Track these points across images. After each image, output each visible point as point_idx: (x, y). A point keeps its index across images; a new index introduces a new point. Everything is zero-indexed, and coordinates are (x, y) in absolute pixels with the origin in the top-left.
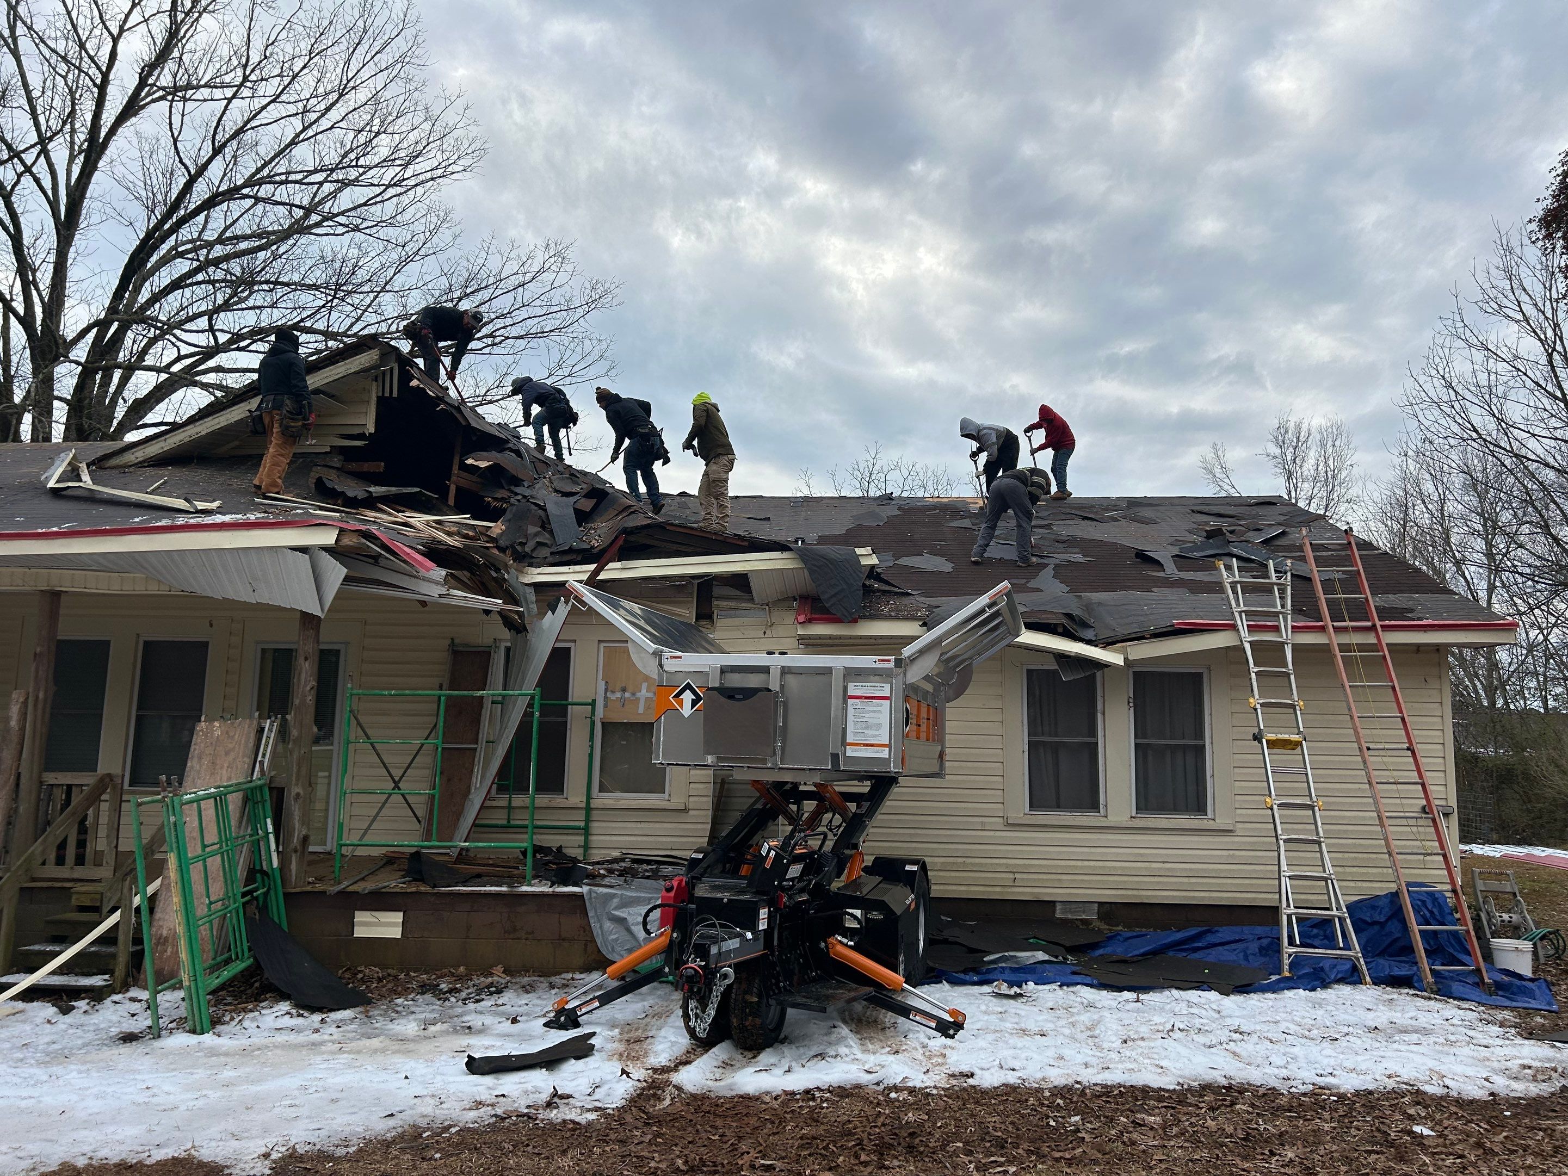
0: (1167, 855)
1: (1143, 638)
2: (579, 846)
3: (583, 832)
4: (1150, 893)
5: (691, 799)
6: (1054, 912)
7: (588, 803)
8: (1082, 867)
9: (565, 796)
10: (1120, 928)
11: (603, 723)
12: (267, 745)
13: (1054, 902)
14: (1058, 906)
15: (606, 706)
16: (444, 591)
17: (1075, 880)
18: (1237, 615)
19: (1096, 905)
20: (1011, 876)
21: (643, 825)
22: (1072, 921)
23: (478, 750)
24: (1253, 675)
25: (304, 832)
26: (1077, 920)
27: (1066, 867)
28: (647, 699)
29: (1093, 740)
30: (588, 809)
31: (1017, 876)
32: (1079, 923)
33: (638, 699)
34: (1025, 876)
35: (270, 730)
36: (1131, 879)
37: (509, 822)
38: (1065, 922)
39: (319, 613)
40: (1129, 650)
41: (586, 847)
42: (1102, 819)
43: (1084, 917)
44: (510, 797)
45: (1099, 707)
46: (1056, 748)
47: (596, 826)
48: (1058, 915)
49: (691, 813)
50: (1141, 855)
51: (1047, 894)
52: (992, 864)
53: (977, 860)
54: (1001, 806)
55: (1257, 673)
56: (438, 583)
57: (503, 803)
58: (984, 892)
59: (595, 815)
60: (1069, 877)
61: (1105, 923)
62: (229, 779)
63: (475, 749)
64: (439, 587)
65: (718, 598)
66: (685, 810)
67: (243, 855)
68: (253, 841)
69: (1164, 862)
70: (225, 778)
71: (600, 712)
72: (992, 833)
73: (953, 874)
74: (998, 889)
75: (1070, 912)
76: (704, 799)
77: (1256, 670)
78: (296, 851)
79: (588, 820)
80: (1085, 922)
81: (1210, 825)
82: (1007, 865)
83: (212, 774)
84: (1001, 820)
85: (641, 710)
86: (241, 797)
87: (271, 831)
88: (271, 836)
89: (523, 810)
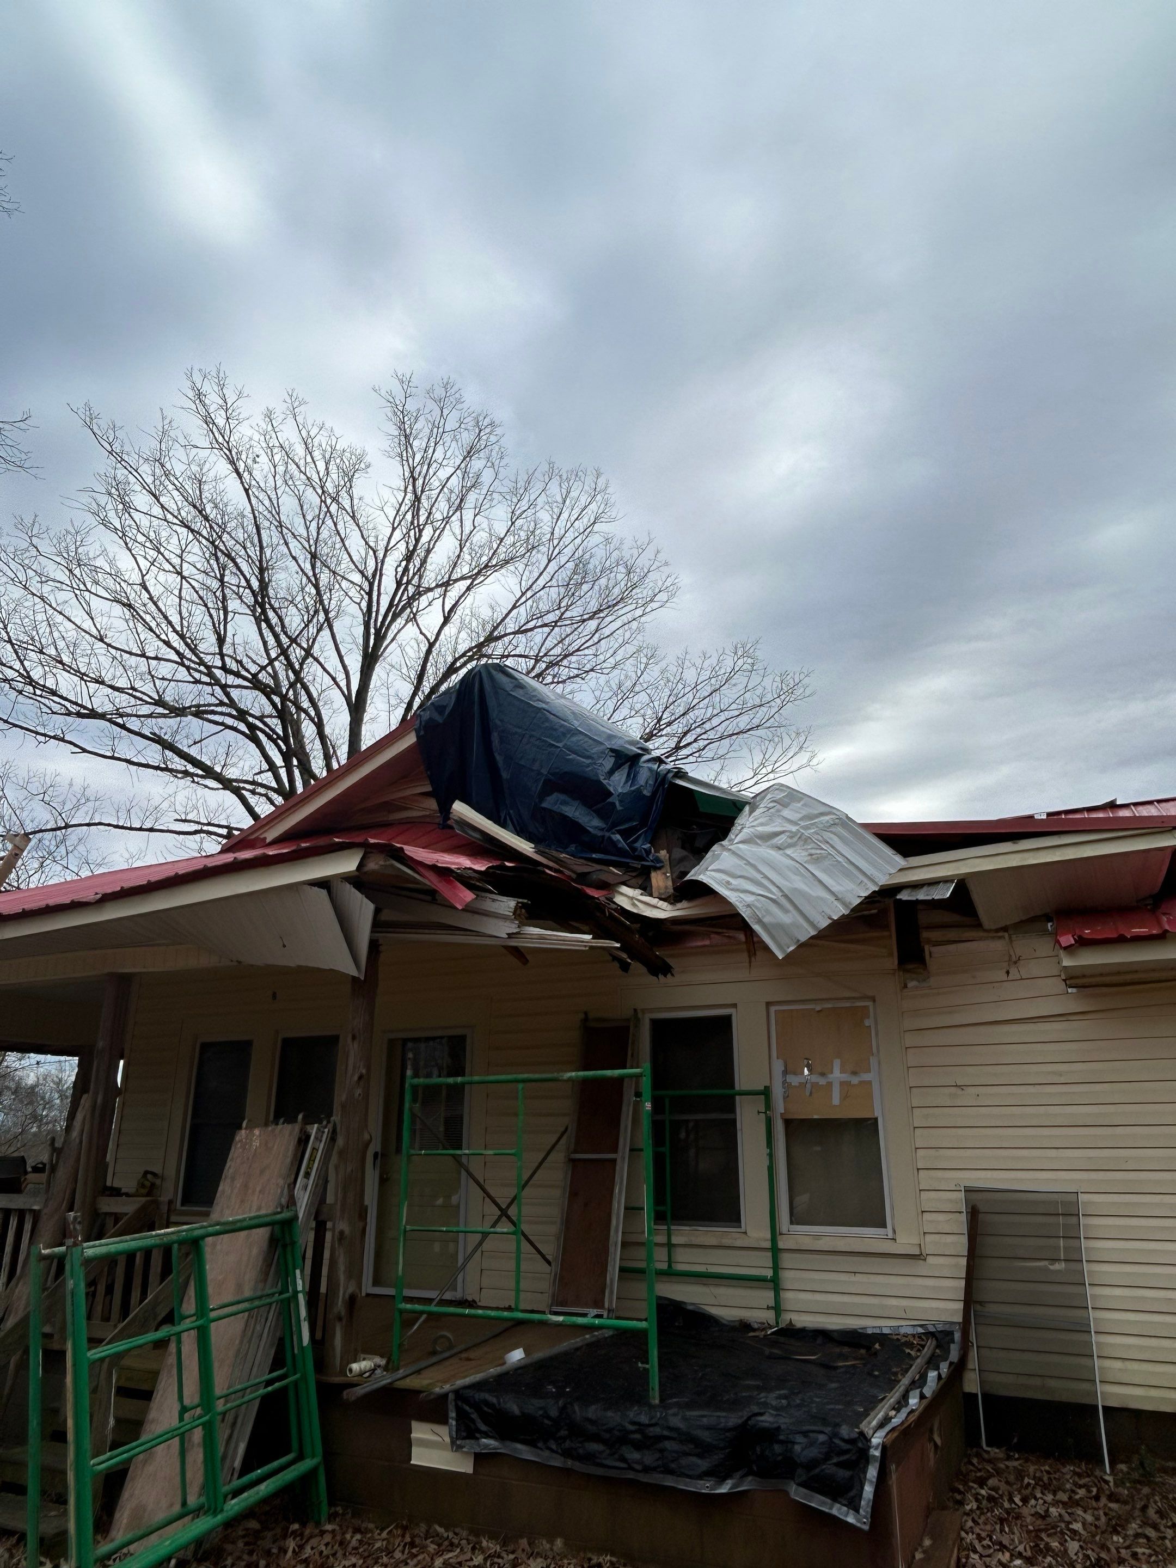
2: (768, 1308)
3: (772, 1285)
5: (928, 1238)
7: (774, 1240)
9: (743, 1230)
11: (788, 1123)
12: (312, 1160)
15: (786, 1098)
16: (513, 928)
21: (859, 1278)
23: (619, 1161)
25: (350, 1290)
28: (842, 1084)
30: (775, 1251)
33: (830, 1084)
35: (318, 1139)
37: (670, 1266)
39: (353, 971)
41: (777, 1308)
44: (669, 1230)
47: (788, 1278)
49: (931, 1260)
56: (504, 918)
57: (662, 1239)
59: (787, 1260)
62: (259, 1209)
63: (614, 1161)
64: (508, 924)
65: (931, 927)
66: (919, 1257)
67: (268, 1324)
68: (282, 1301)
70: (255, 1208)
71: (779, 1106)
76: (950, 1239)
78: (340, 1319)
79: (776, 1267)
83: (242, 1201)
85: (836, 1100)
86: (267, 1236)
87: (300, 1288)
88: (301, 1296)
89: (688, 1250)
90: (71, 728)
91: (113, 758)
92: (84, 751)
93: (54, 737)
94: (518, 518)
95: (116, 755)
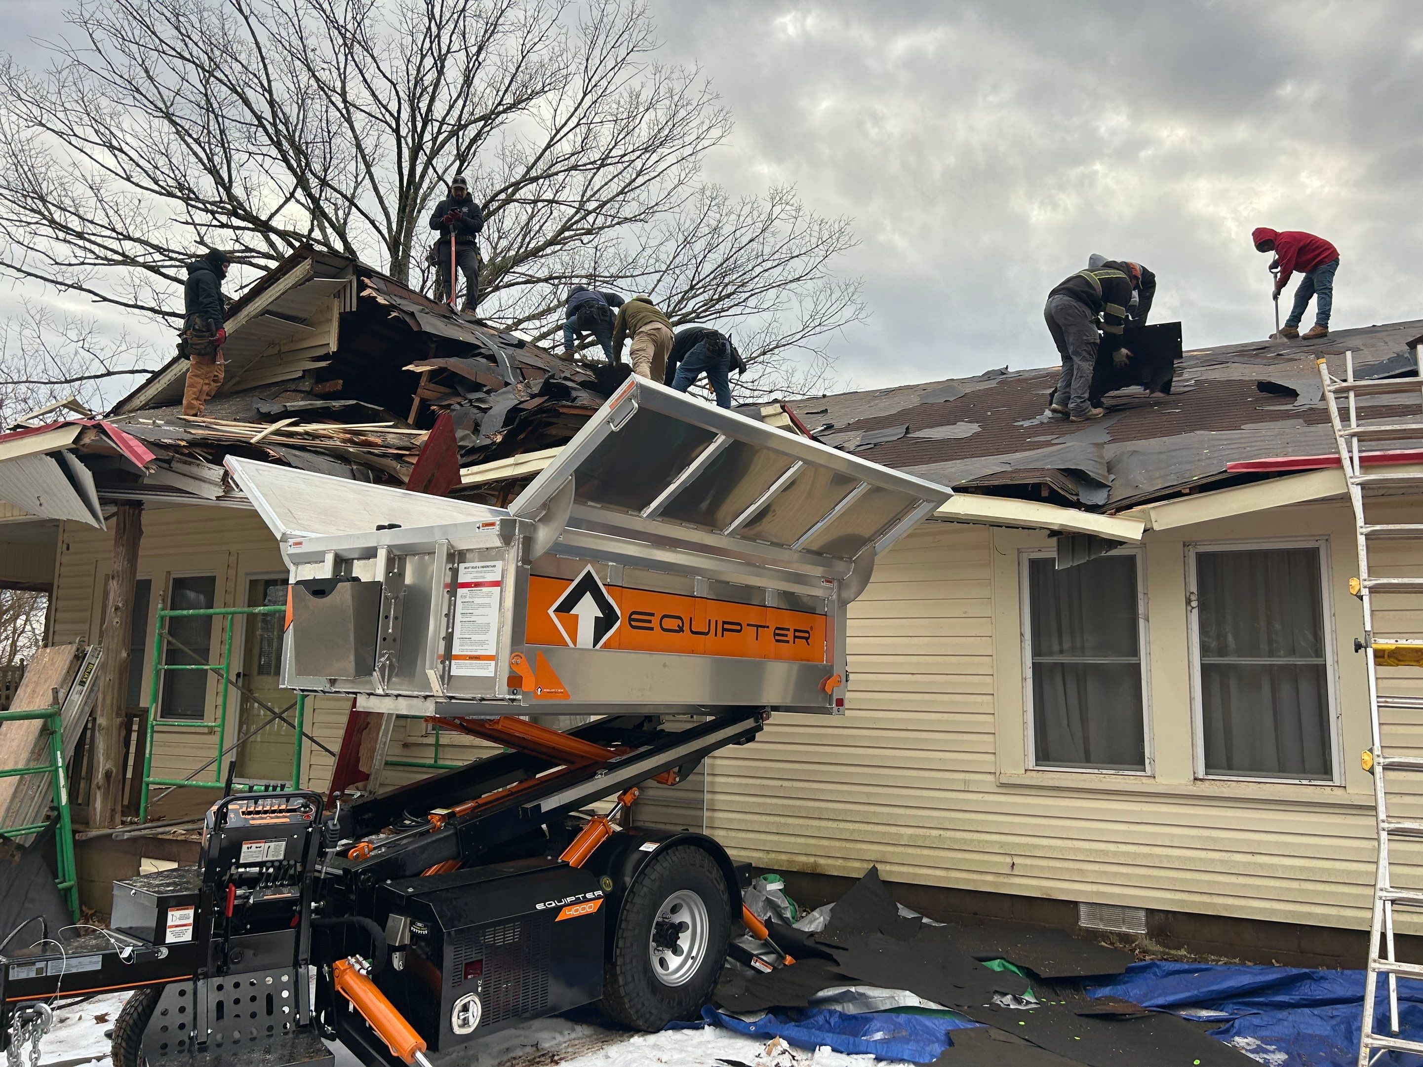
0: (1259, 842)
1: (1178, 494)
4: (1230, 901)
6: (1078, 918)
8: (1116, 854)
10: (1183, 952)
12: (87, 672)
13: (1076, 903)
14: (1083, 910)
17: (1105, 873)
18: (1342, 443)
19: (1142, 914)
20: (1008, 860)
22: (1104, 935)
24: (1362, 540)
26: (1111, 932)
27: (1090, 851)
29: (1133, 660)
31: (1017, 860)
32: (1115, 939)
34: (1028, 861)
35: (94, 656)
36: (1197, 876)
38: (1093, 935)
40: (1153, 514)
42: (1145, 780)
43: (1124, 929)
45: (1141, 610)
46: (1081, 674)
48: (1084, 923)
50: (1214, 840)
51: (1063, 890)
52: (979, 841)
53: (959, 835)
54: (991, 757)
55: (1368, 536)
58: (968, 881)
60: (1096, 867)
61: (1158, 943)
69: (1253, 853)
70: (36, 705)
72: (979, 797)
73: (926, 852)
74: (989, 878)
75: (1101, 920)
77: (1365, 530)
78: (99, 788)
80: (1126, 938)
81: (1337, 796)
82: (1002, 844)
83: (30, 701)
84: (990, 778)
86: (41, 725)
87: (60, 764)
88: (60, 770)
89: (451, 749)
90: (89, 277)
91: (135, 306)
92: (105, 299)
93: (72, 286)
94: (528, 52)
95: (139, 303)
